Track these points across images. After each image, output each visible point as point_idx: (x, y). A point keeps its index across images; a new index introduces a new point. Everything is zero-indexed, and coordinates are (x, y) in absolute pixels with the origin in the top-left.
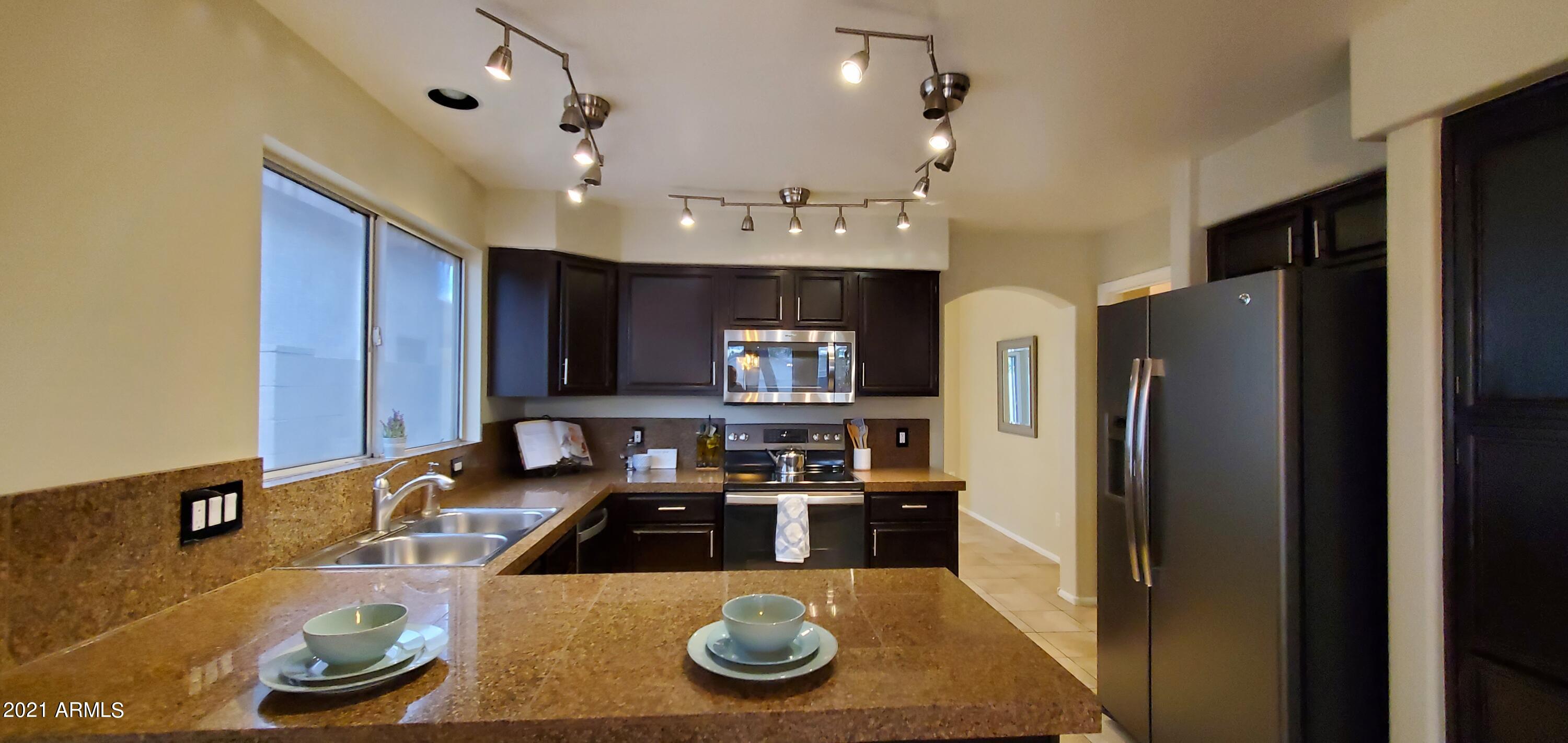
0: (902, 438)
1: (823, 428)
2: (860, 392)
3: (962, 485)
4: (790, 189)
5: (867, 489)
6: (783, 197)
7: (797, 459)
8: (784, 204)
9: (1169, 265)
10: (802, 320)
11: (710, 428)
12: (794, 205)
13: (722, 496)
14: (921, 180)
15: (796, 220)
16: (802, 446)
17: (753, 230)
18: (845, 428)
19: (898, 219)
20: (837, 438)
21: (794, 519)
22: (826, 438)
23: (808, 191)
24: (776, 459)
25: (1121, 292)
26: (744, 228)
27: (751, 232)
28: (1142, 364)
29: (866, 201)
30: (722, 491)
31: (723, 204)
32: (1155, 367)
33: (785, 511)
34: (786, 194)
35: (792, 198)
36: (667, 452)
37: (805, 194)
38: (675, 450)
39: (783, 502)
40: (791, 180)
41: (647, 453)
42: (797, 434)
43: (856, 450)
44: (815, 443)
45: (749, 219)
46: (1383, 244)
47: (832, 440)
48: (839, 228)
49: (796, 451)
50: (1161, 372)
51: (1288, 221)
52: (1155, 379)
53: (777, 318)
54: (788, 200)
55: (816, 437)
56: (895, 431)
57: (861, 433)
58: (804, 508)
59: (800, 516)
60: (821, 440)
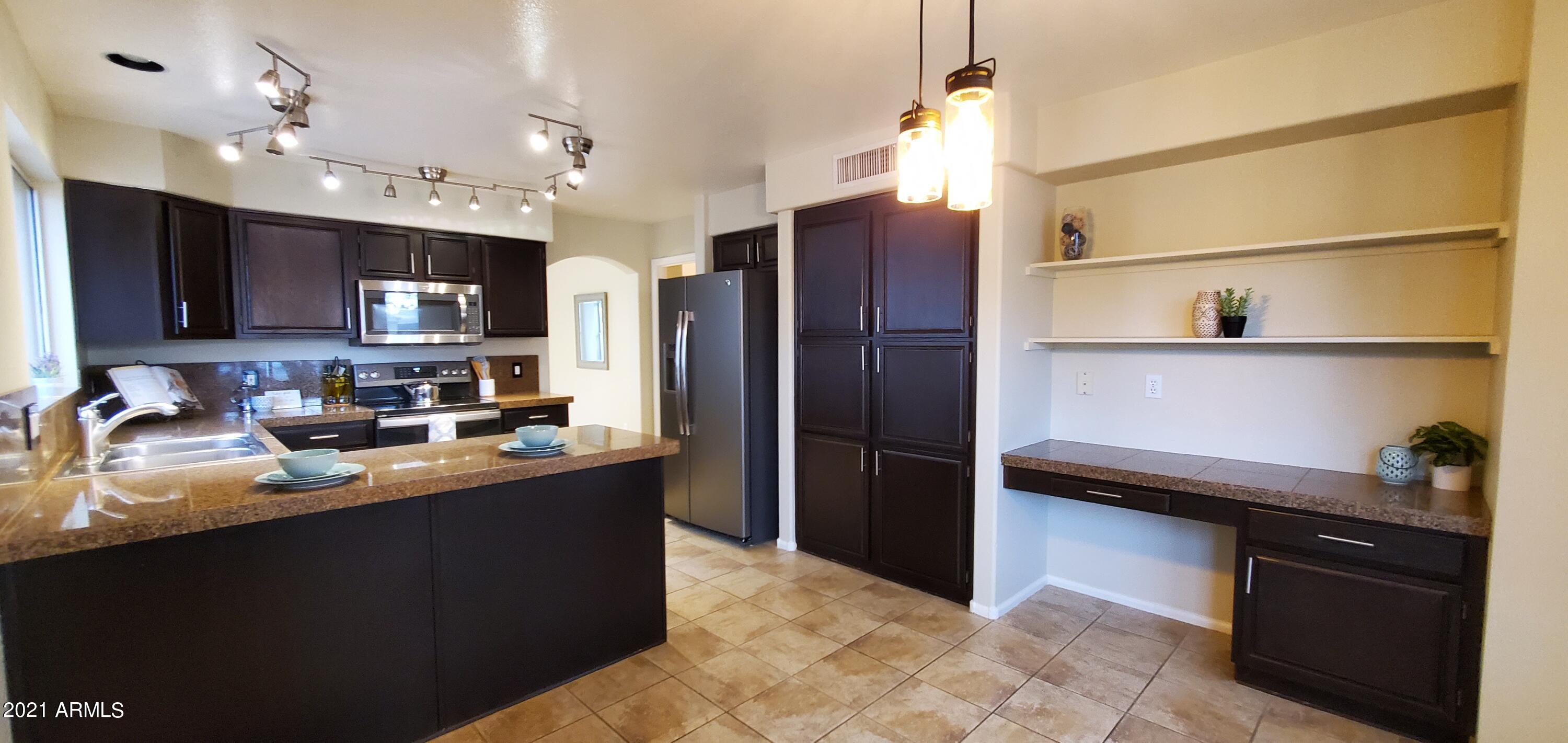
0: (517, 370)
1: (451, 365)
2: (488, 334)
3: (571, 399)
4: (430, 168)
5: (502, 407)
6: (423, 173)
7: (432, 390)
8: (424, 178)
9: (694, 252)
10: (432, 274)
11: (338, 368)
12: (433, 180)
13: (375, 422)
14: (551, 187)
15: (434, 193)
16: (433, 380)
17: (395, 197)
18: (469, 363)
19: (522, 203)
20: (464, 372)
21: (445, 434)
22: (454, 373)
23: (445, 171)
24: (413, 391)
25: (665, 266)
26: (387, 194)
27: (393, 198)
28: (683, 314)
29: (495, 186)
30: (373, 418)
31: (365, 171)
32: (690, 316)
33: (436, 428)
34: (426, 171)
35: (432, 176)
36: (289, 393)
37: (443, 173)
38: (298, 391)
39: (435, 422)
40: (431, 161)
41: (264, 395)
42: (429, 370)
43: (481, 381)
44: (445, 377)
45: (391, 187)
46: (776, 260)
47: (459, 375)
48: (474, 203)
49: (430, 383)
50: (692, 319)
51: (747, 240)
52: (689, 322)
53: (409, 271)
54: (428, 176)
55: (445, 373)
56: (511, 365)
57: (484, 369)
58: (453, 426)
59: (450, 431)
60: (450, 375)
